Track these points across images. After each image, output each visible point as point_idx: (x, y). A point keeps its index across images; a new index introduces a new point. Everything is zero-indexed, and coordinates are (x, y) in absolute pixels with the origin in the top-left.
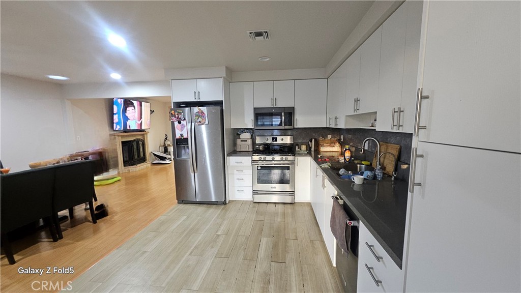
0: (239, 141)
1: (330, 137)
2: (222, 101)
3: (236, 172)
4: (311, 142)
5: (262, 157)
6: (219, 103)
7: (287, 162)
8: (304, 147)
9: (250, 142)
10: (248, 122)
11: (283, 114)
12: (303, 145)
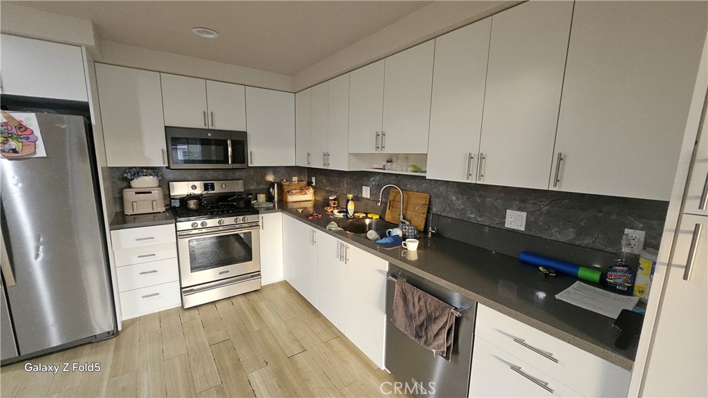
0: (129, 195)
1: (295, 179)
2: (88, 103)
3: (135, 259)
4: (273, 188)
5: (199, 222)
6: (80, 109)
7: (246, 225)
8: (262, 197)
9: (157, 194)
10: (154, 154)
11: (229, 142)
12: (260, 193)
